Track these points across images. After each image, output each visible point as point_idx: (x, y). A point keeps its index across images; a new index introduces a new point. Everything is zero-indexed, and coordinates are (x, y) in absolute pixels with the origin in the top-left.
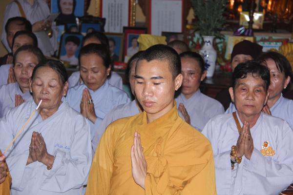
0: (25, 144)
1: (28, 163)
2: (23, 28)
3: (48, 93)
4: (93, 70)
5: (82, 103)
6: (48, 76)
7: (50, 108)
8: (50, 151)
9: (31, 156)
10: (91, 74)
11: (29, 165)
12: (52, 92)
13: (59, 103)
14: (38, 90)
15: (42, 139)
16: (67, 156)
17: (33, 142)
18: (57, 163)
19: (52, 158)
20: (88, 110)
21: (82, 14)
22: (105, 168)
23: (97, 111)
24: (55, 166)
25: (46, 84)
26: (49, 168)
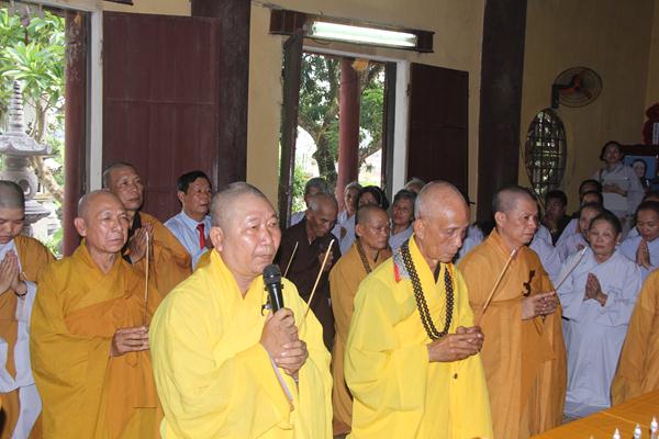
0: (582, 283)
1: (584, 300)
2: (594, 188)
3: (602, 241)
4: (649, 223)
5: (638, 251)
6: (603, 227)
7: (604, 255)
8: (604, 291)
9: (587, 294)
10: (647, 227)
11: (587, 302)
12: (607, 240)
13: (613, 250)
14: (594, 238)
15: (596, 280)
16: (619, 297)
17: (589, 282)
18: (609, 302)
19: (605, 297)
20: (643, 259)
21: (653, 177)
22: (647, 308)
23: (651, 259)
24: (607, 305)
25: (601, 233)
26: (603, 305)
